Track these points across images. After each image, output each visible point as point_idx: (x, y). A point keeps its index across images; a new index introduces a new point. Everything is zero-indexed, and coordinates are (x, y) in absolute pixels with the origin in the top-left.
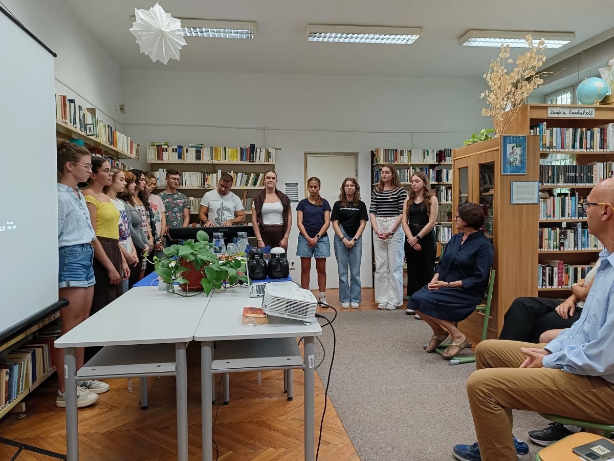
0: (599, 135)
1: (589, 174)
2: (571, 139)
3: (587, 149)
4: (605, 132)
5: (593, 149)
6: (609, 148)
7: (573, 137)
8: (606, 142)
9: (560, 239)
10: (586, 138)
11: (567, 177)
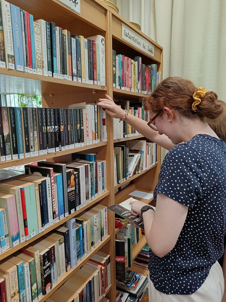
0: (86, 50)
1: (78, 125)
2: (45, 46)
3: (73, 75)
4: (94, 49)
5: (81, 77)
6: (99, 80)
7: (49, 42)
8: (96, 68)
9: (43, 272)
10: (71, 54)
11: (45, 135)
